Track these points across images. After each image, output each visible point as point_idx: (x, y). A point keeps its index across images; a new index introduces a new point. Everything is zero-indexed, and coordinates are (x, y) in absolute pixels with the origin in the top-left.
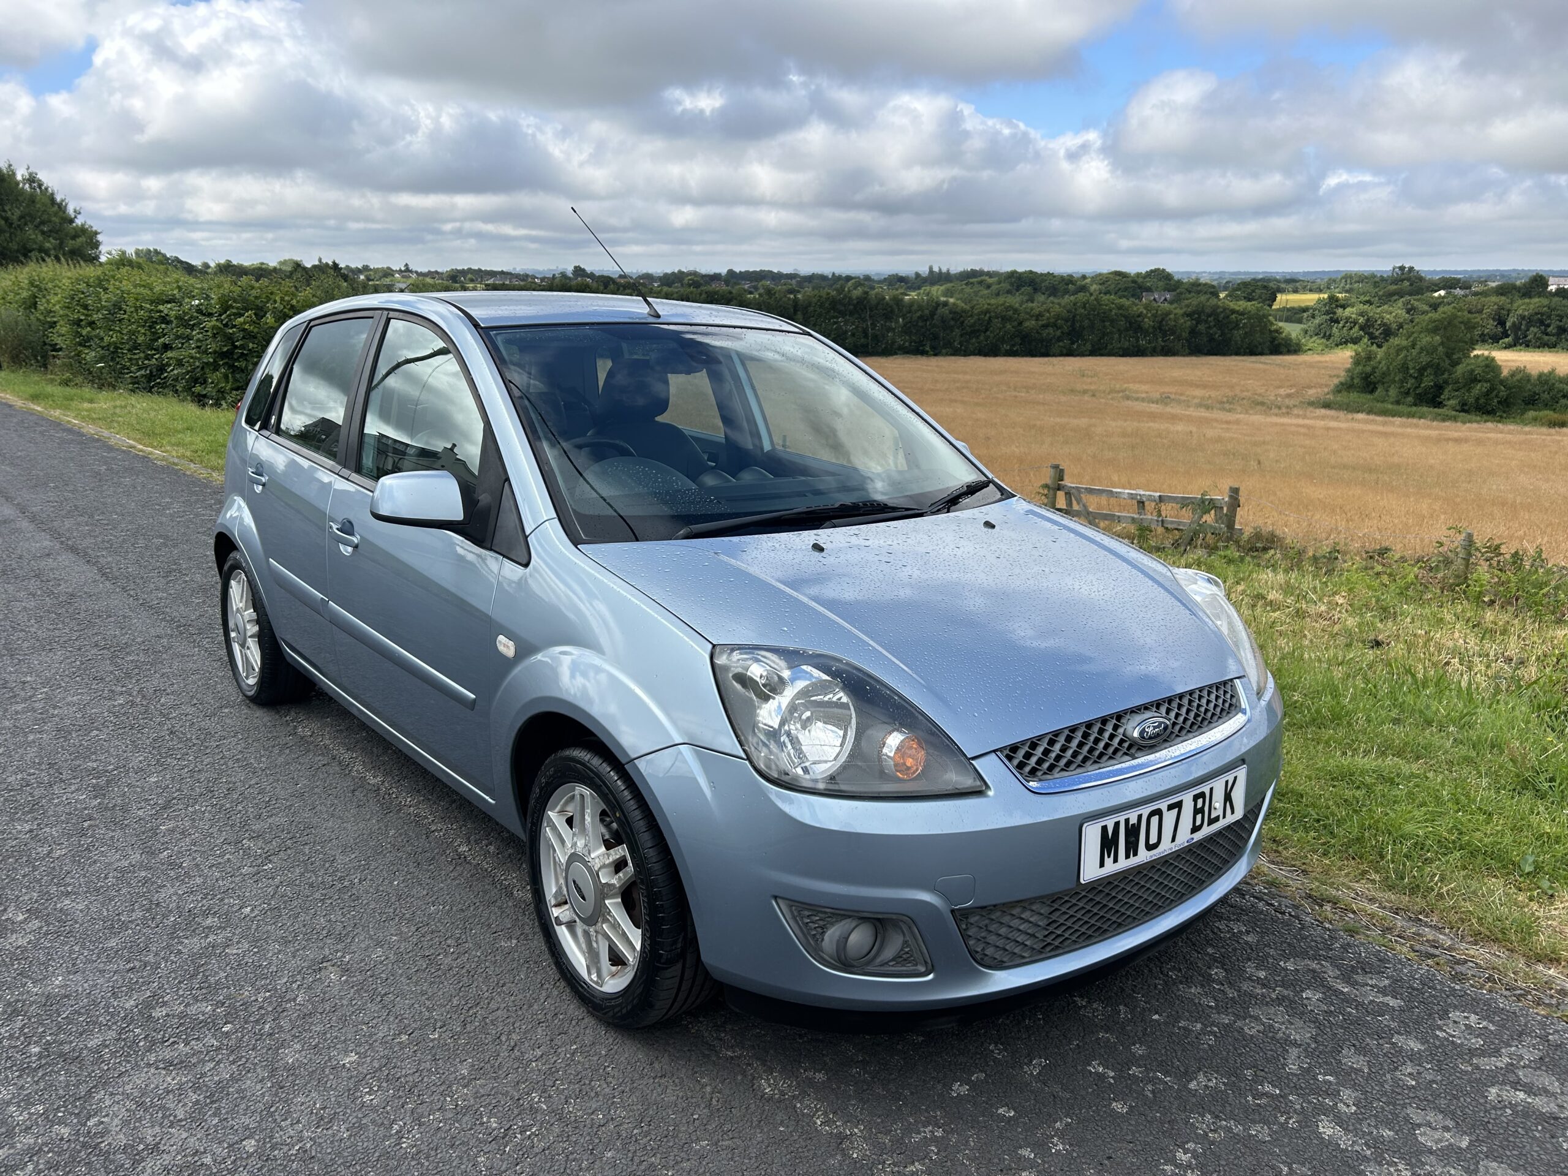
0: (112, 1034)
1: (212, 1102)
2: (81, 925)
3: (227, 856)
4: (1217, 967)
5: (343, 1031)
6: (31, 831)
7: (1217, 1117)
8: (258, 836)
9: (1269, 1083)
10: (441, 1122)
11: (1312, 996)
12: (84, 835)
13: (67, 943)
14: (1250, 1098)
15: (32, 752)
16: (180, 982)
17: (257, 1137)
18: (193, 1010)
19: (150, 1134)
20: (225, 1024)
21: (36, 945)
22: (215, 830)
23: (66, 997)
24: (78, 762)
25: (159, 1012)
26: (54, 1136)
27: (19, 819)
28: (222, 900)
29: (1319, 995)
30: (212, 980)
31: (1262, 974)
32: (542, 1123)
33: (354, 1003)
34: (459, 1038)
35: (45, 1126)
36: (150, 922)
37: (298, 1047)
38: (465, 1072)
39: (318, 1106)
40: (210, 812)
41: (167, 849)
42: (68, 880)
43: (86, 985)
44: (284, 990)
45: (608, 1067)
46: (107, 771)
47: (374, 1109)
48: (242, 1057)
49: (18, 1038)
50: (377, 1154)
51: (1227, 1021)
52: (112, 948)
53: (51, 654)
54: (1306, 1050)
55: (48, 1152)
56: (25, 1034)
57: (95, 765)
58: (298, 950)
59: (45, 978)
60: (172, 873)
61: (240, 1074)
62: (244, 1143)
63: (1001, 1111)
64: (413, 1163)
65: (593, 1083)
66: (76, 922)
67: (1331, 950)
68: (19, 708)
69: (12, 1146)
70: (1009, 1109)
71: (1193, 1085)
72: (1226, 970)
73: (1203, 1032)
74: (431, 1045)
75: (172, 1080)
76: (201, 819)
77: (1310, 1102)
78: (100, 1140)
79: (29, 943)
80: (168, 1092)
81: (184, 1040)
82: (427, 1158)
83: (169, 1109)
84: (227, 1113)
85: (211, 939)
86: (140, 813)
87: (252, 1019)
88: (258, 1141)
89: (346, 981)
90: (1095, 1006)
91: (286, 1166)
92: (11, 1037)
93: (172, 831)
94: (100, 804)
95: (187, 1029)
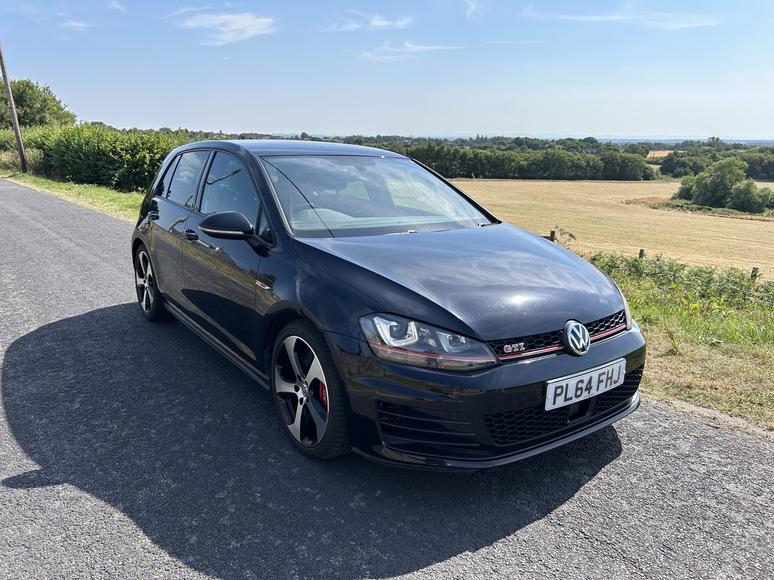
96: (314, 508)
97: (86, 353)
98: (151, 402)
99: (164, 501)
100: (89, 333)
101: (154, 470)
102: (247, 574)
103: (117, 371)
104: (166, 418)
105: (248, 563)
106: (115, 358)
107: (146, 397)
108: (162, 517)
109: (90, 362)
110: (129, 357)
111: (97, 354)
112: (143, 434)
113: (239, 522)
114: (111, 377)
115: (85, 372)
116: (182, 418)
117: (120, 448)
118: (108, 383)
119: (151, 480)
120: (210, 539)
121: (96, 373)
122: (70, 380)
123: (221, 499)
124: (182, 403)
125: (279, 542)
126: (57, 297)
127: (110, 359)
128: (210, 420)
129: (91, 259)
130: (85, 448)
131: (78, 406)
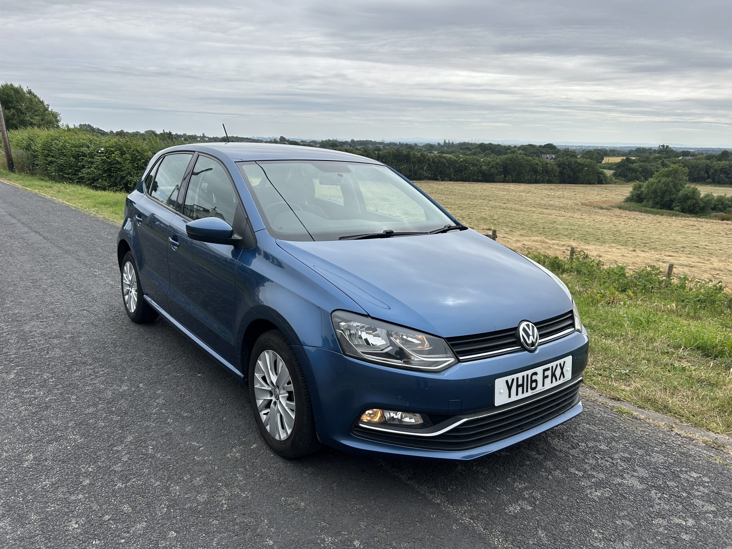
96: (195, 457)
97: (30, 332)
98: (78, 374)
99: (69, 453)
100: (37, 315)
101: (66, 428)
102: (124, 508)
103: (54, 348)
104: (88, 387)
105: (127, 499)
106: (56, 337)
107: (75, 370)
108: (64, 465)
109: (32, 340)
110: (68, 336)
111: (40, 334)
112: (65, 400)
113: (128, 468)
114: (48, 353)
115: (25, 349)
116: (102, 386)
117: (41, 411)
118: (43, 358)
119: (61, 436)
120: (100, 481)
121: (35, 349)
122: (11, 355)
123: (118, 451)
124: (106, 374)
125: (158, 483)
126: (15, 285)
127: (50, 338)
128: (126, 388)
129: (55, 251)
130: (12, 410)
131: (13, 376)
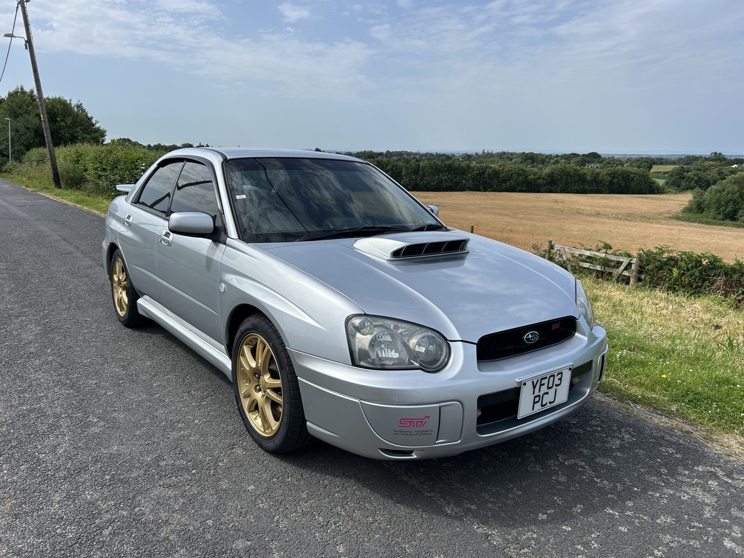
0: (142, 472)
1: (190, 503)
2: (123, 424)
3: (185, 398)
4: (663, 468)
5: (247, 475)
6: (96, 384)
7: (672, 536)
8: (198, 390)
9: (696, 522)
10: (296, 517)
11: (713, 484)
12: (120, 386)
13: (117, 432)
14: (688, 528)
15: (93, 350)
16: (170, 451)
17: (213, 519)
18: (177, 463)
19: (163, 515)
20: (193, 469)
21: (104, 433)
22: (178, 386)
23: (119, 455)
24: (114, 355)
25: (162, 463)
26: (120, 515)
27: (90, 378)
28: (185, 416)
29: (716, 483)
30: (185, 451)
31: (687, 472)
32: (343, 521)
33: (250, 463)
34: (300, 481)
35: (115, 510)
36: (154, 425)
37: (226, 481)
38: (305, 496)
39: (239, 507)
40: (175, 378)
41: (158, 394)
42: (115, 405)
43: (128, 450)
44: (217, 456)
45: (372, 497)
46: (127, 359)
47: (265, 510)
48: (202, 484)
49: (99, 472)
50: (268, 530)
51: (672, 493)
52: (138, 435)
53: (97, 309)
54: (712, 507)
55: (118, 522)
56: (102, 470)
57: (122, 357)
58: (222, 440)
59: (109, 446)
60: (161, 404)
61: (202, 492)
62: (207, 521)
63: (564, 527)
64: (285, 535)
65: (365, 504)
66: (121, 423)
67: (720, 463)
68: (85, 331)
69: (101, 519)
70: (568, 527)
71: (658, 521)
72: (668, 470)
73: (660, 497)
74: (288, 484)
75: (171, 493)
76: (172, 381)
77: (717, 531)
78: (141, 517)
79: (100, 431)
80: (170, 498)
81: (175, 476)
82: (292, 533)
83: (171, 505)
84: (198, 508)
85: (182, 432)
86: (144, 378)
87: (204, 468)
88: (213, 521)
89: (245, 454)
90: (604, 482)
91: (227, 533)
92: (96, 471)
93: (159, 386)
94: (125, 373)
95: (176, 471)
